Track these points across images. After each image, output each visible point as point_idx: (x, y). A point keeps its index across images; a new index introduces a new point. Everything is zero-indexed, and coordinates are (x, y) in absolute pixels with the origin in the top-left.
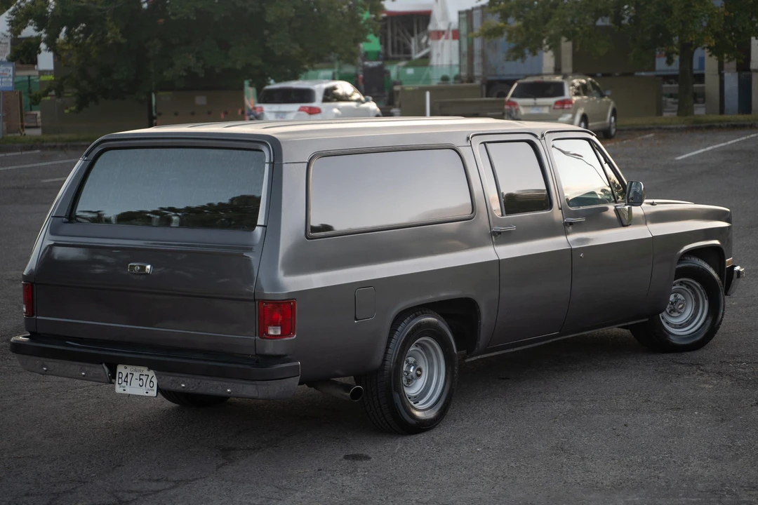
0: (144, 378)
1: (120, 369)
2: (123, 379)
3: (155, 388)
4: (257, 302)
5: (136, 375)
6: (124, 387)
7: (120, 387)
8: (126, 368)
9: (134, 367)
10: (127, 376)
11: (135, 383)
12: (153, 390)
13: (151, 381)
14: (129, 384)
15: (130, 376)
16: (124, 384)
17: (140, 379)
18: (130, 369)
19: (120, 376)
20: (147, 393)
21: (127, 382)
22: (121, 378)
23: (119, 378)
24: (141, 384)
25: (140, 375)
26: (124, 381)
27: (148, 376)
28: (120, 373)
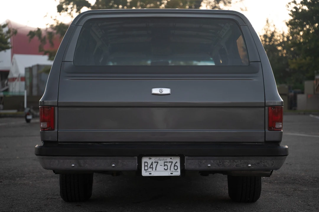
0: (169, 164)
1: (144, 160)
2: (149, 166)
3: (179, 170)
4: (267, 108)
5: (161, 163)
6: (150, 172)
7: (146, 172)
8: (150, 159)
9: (158, 158)
10: (152, 164)
11: (161, 168)
12: (177, 172)
13: (175, 166)
14: (154, 169)
15: (154, 165)
16: (150, 170)
17: (165, 165)
18: (153, 159)
19: (146, 164)
20: (172, 174)
21: (152, 168)
22: (147, 166)
23: (145, 166)
24: (166, 168)
25: (164, 162)
26: (150, 168)
27: (172, 162)
28: (145, 162)
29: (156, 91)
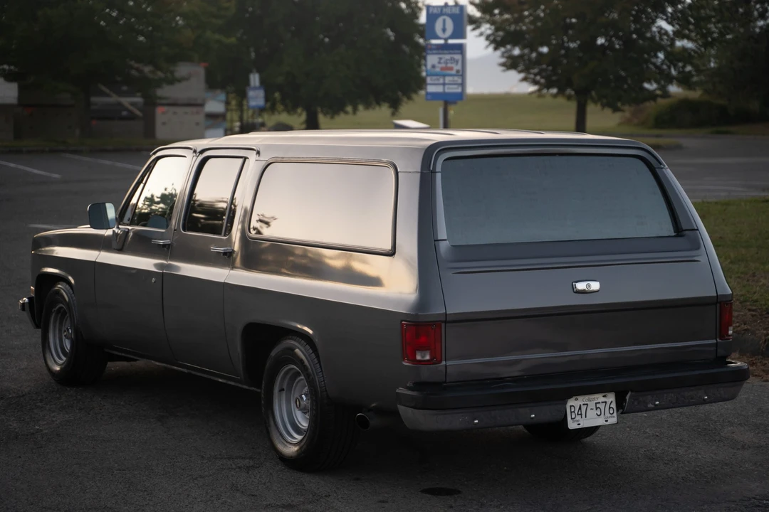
0: (602, 407)
1: (570, 402)
2: (576, 412)
3: (615, 414)
5: (591, 405)
6: (578, 421)
7: (574, 422)
8: (577, 399)
9: (587, 397)
10: (580, 408)
11: (592, 413)
12: (614, 417)
13: (610, 408)
14: (584, 416)
15: (584, 408)
16: (578, 418)
17: (597, 409)
18: (581, 400)
19: (573, 410)
20: (606, 421)
21: (581, 414)
22: (574, 412)
23: (571, 412)
24: (599, 414)
25: (596, 403)
26: (578, 414)
27: (606, 402)
28: (571, 406)
29: (581, 286)
